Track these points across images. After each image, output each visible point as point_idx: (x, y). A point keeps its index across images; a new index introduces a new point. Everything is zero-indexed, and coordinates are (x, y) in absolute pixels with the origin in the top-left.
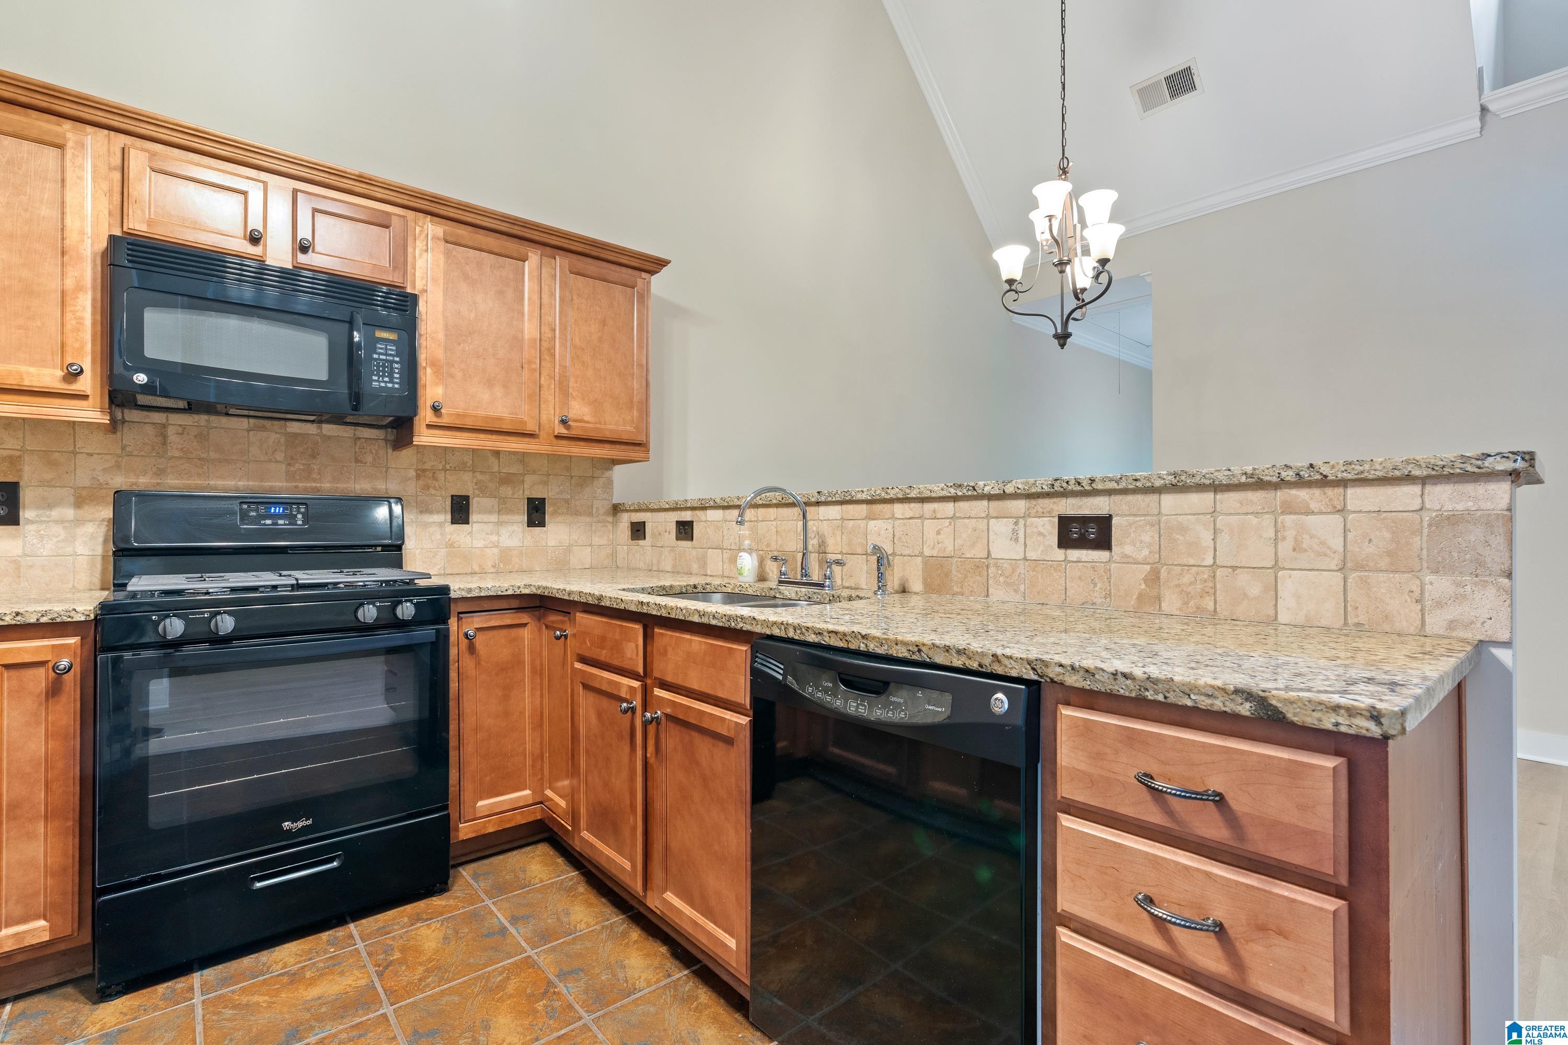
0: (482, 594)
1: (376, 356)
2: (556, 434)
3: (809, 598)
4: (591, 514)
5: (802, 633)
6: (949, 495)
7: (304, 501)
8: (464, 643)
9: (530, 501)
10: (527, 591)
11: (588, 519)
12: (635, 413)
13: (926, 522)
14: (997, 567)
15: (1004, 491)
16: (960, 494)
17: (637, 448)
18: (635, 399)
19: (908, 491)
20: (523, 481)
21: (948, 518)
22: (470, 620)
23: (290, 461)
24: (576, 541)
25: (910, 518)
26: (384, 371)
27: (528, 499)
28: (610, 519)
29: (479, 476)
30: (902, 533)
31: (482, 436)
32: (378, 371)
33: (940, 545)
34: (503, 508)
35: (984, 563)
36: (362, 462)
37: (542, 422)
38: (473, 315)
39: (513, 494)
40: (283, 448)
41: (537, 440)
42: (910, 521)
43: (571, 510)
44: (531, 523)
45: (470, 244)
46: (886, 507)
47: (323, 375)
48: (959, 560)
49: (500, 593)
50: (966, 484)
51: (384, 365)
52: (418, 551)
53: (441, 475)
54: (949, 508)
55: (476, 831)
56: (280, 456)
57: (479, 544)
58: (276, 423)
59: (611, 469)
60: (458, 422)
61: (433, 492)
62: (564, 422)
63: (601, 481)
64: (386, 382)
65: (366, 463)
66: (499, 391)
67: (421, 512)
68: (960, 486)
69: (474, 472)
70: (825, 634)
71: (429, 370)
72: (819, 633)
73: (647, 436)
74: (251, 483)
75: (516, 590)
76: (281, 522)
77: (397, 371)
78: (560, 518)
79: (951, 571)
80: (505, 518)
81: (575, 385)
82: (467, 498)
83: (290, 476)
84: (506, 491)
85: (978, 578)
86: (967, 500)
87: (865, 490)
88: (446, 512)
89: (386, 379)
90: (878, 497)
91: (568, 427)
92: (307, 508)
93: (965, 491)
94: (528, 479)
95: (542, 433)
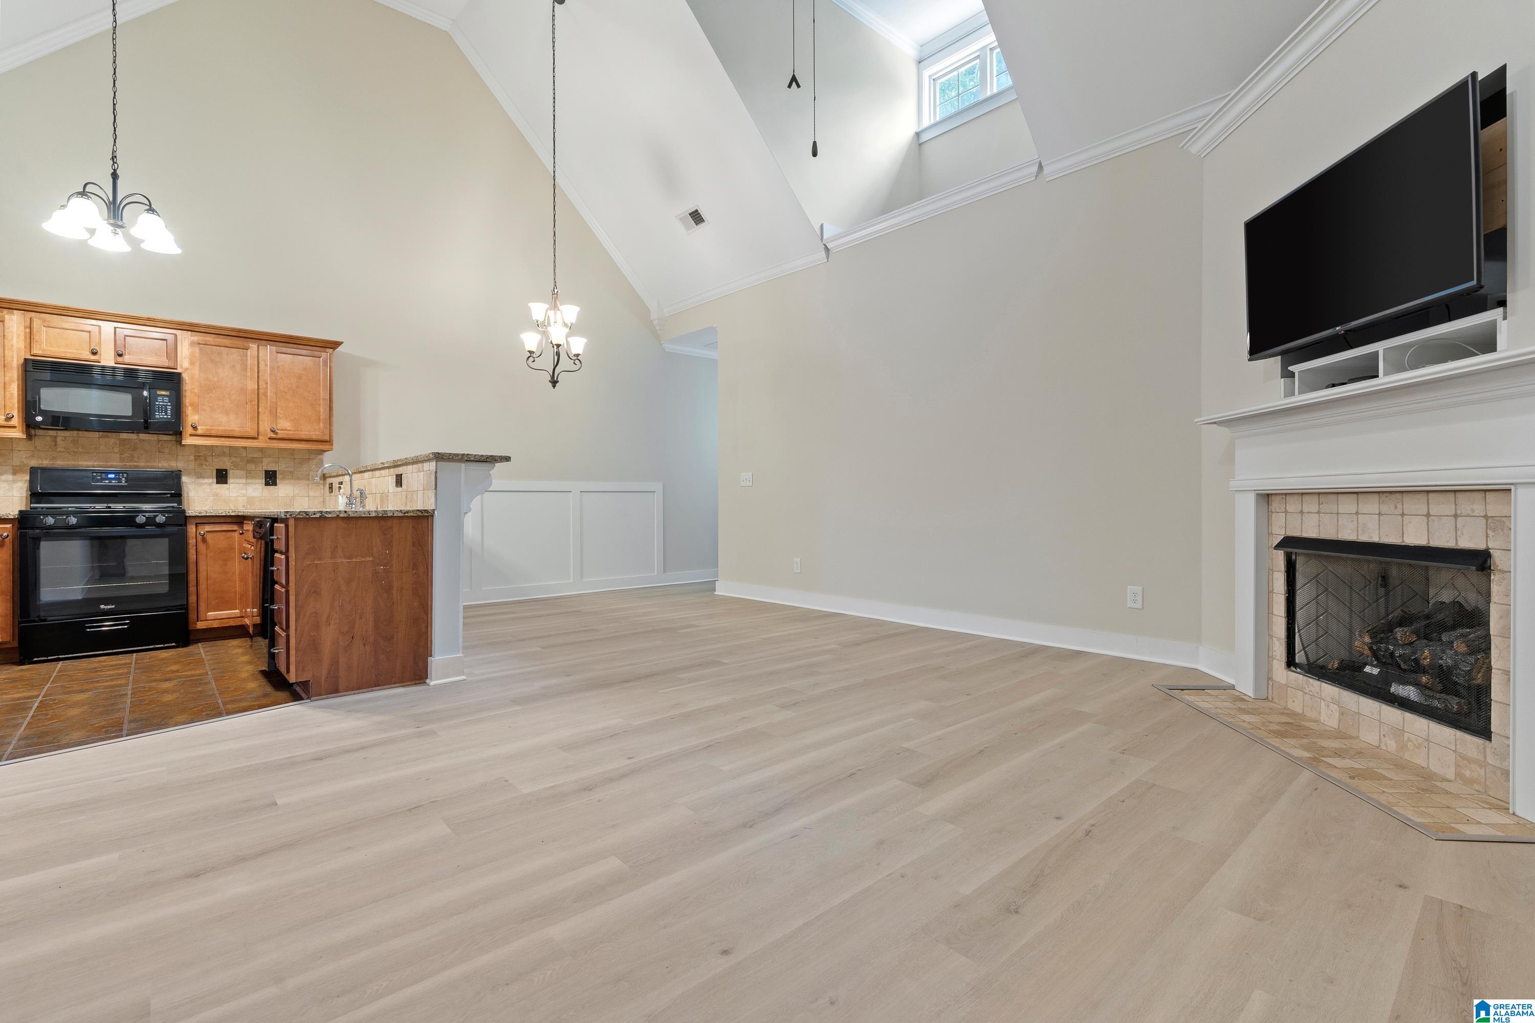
0: (207, 515)
1: (157, 403)
2: (268, 437)
4: (308, 479)
7: (126, 472)
8: (199, 538)
9: (267, 472)
10: (233, 514)
11: (306, 482)
12: (322, 425)
17: (325, 443)
18: (322, 417)
20: (262, 461)
22: (203, 527)
23: (122, 453)
24: (298, 494)
26: (162, 410)
27: (265, 471)
28: (322, 482)
29: (234, 459)
31: (223, 439)
32: (159, 410)
34: (249, 475)
36: (162, 453)
37: (260, 431)
38: (216, 379)
39: (256, 468)
40: (118, 446)
41: (257, 441)
43: (292, 476)
44: (267, 484)
45: (213, 344)
47: (130, 413)
49: (217, 514)
51: (162, 408)
52: (196, 498)
53: (210, 459)
55: (207, 626)
56: (116, 450)
57: (235, 495)
58: (113, 434)
59: (322, 454)
60: (208, 433)
61: (205, 467)
62: (273, 431)
63: (315, 461)
64: (163, 415)
65: (165, 453)
66: (232, 417)
67: (198, 478)
69: (230, 457)
71: (190, 408)
73: (330, 436)
74: (101, 463)
75: (227, 513)
76: (113, 482)
77: (169, 410)
78: (287, 482)
80: (250, 481)
81: (281, 411)
82: (226, 470)
83: (122, 460)
84: (251, 467)
88: (213, 478)
89: (164, 414)
91: (276, 433)
92: (127, 475)
94: (265, 461)
95: (260, 437)
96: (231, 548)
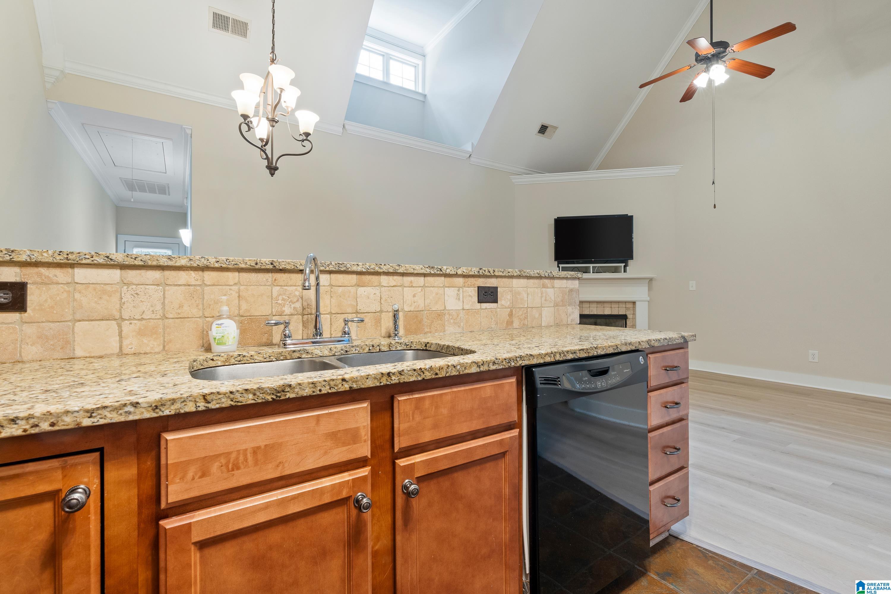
5: (565, 356)
6: (426, 272)
13: (405, 289)
14: (449, 315)
15: (457, 273)
16: (432, 272)
19: (397, 268)
21: (421, 287)
25: (394, 286)
30: (387, 296)
33: (415, 304)
35: (443, 313)
42: (393, 288)
46: (374, 278)
48: (428, 312)
50: (436, 267)
54: (421, 280)
68: (433, 267)
70: (578, 352)
72: (574, 352)
79: (423, 319)
85: (440, 322)
86: (433, 276)
87: (360, 264)
90: (372, 270)
93: (436, 271)
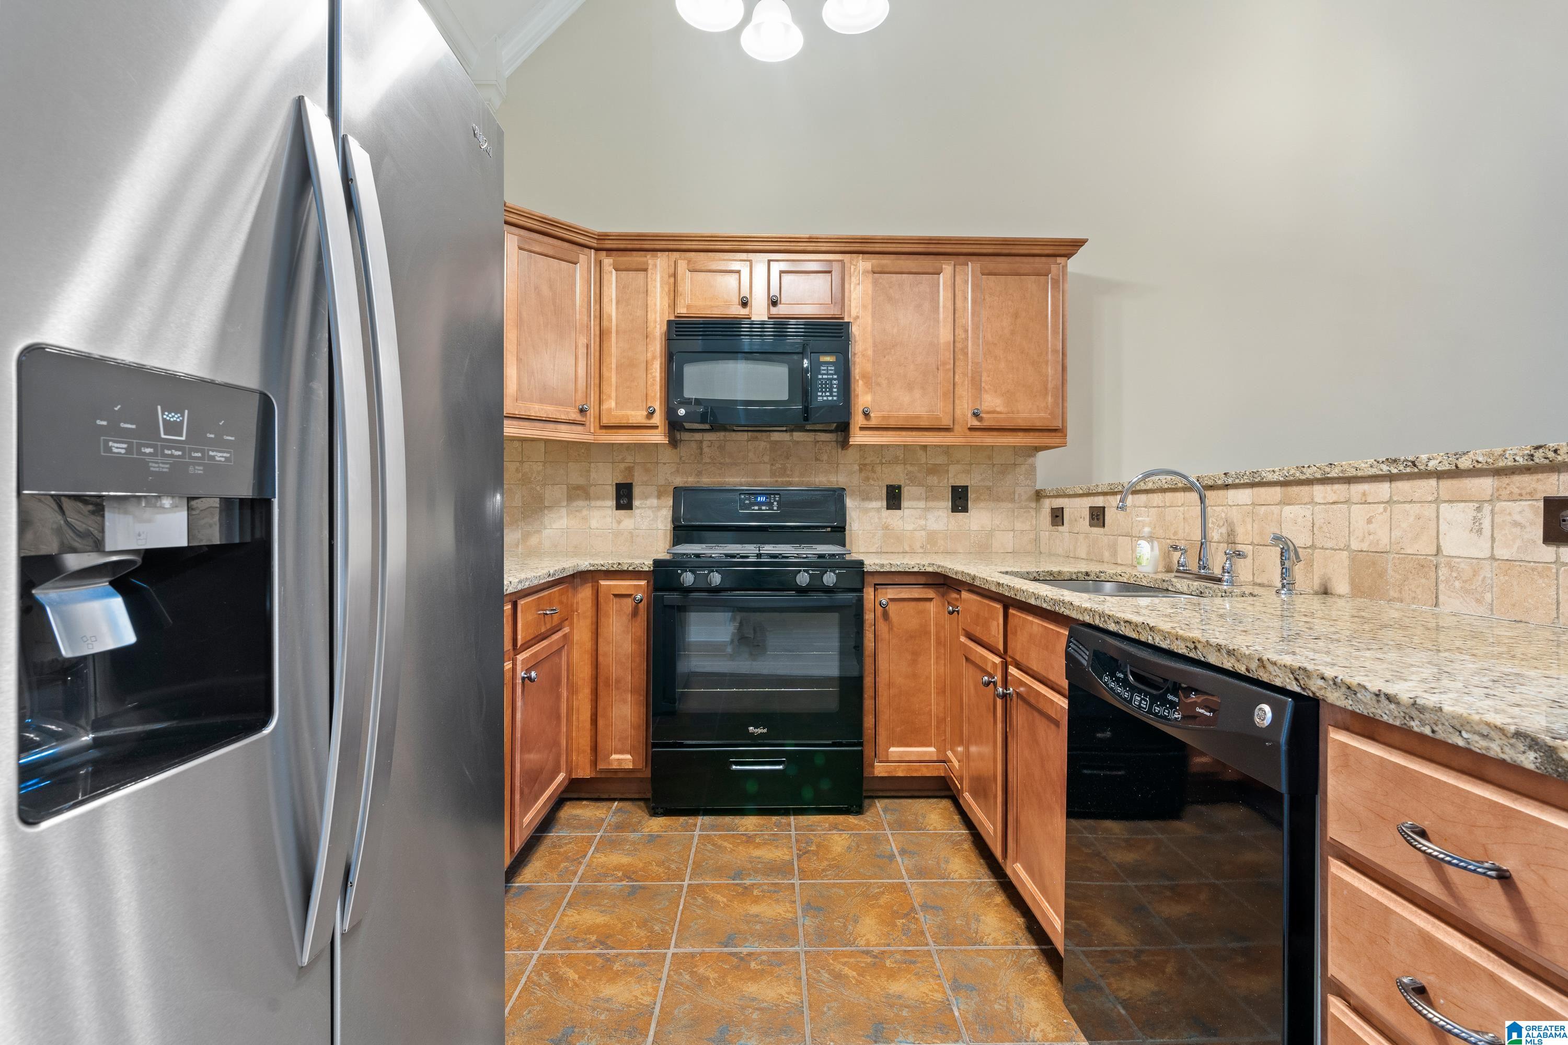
0: (893, 570)
1: (820, 377)
2: (969, 426)
3: (1201, 593)
4: (1013, 500)
5: (1105, 621)
6: (1381, 473)
7: (778, 492)
8: (879, 610)
9: (954, 489)
10: (930, 569)
11: (1010, 505)
12: (1050, 399)
13: (1354, 507)
14: (1451, 568)
15: (1457, 466)
16: (1395, 471)
17: (1053, 434)
18: (1050, 386)
19: (1328, 469)
20: (948, 471)
21: (1383, 503)
22: (884, 591)
23: (773, 462)
24: (998, 526)
25: (1334, 503)
26: (826, 388)
27: (952, 486)
28: (1033, 505)
29: (909, 468)
30: (1322, 521)
31: (904, 433)
32: (822, 388)
33: (1371, 537)
34: (931, 495)
35: (1431, 561)
36: (820, 461)
37: (956, 416)
38: (895, 330)
39: (939, 482)
40: (768, 452)
41: (952, 433)
42: (1333, 506)
43: (993, 496)
44: (955, 509)
45: (892, 270)
46: (1305, 489)
47: (785, 397)
48: (1397, 556)
49: (907, 570)
50: (1402, 458)
51: (826, 384)
52: (860, 532)
53: (878, 469)
54: (1383, 490)
55: (888, 772)
56: (766, 459)
57: (910, 527)
58: (764, 434)
59: (1034, 456)
60: (884, 424)
61: (872, 483)
62: (976, 415)
63: (1023, 468)
64: (828, 396)
65: (822, 461)
66: (917, 393)
67: (863, 499)
68: (1395, 461)
69: (905, 464)
71: (861, 382)
72: (1118, 622)
73: (1064, 420)
74: (749, 480)
75: (921, 567)
76: (764, 508)
77: (835, 386)
78: (982, 505)
79: (1386, 571)
80: (931, 504)
81: (988, 379)
82: (899, 487)
83: (773, 474)
84: (933, 480)
85: (1423, 581)
86: (1408, 479)
87: (1277, 469)
88: (882, 500)
89: (828, 394)
90: (1292, 478)
91: (980, 420)
92: (780, 498)
93: (1401, 468)
94: (953, 469)
95: (956, 427)
96: (925, 632)
